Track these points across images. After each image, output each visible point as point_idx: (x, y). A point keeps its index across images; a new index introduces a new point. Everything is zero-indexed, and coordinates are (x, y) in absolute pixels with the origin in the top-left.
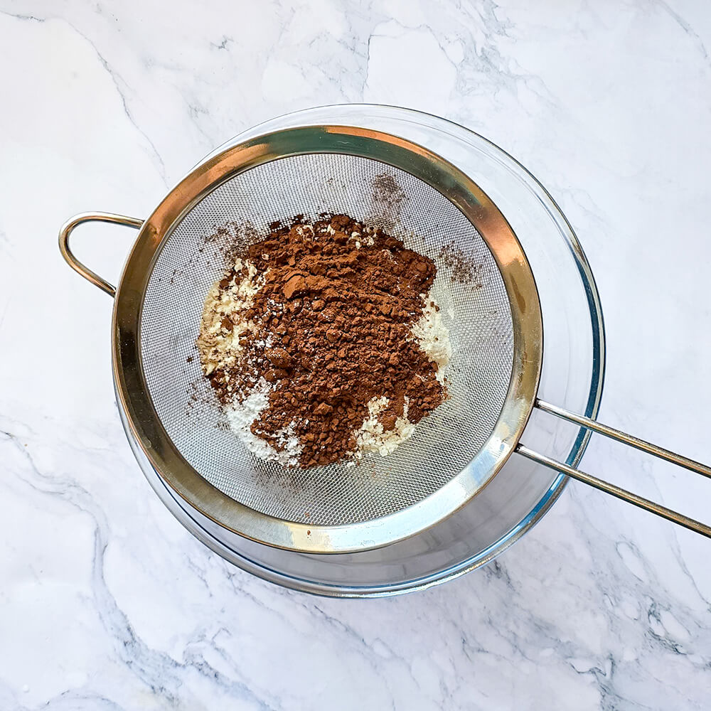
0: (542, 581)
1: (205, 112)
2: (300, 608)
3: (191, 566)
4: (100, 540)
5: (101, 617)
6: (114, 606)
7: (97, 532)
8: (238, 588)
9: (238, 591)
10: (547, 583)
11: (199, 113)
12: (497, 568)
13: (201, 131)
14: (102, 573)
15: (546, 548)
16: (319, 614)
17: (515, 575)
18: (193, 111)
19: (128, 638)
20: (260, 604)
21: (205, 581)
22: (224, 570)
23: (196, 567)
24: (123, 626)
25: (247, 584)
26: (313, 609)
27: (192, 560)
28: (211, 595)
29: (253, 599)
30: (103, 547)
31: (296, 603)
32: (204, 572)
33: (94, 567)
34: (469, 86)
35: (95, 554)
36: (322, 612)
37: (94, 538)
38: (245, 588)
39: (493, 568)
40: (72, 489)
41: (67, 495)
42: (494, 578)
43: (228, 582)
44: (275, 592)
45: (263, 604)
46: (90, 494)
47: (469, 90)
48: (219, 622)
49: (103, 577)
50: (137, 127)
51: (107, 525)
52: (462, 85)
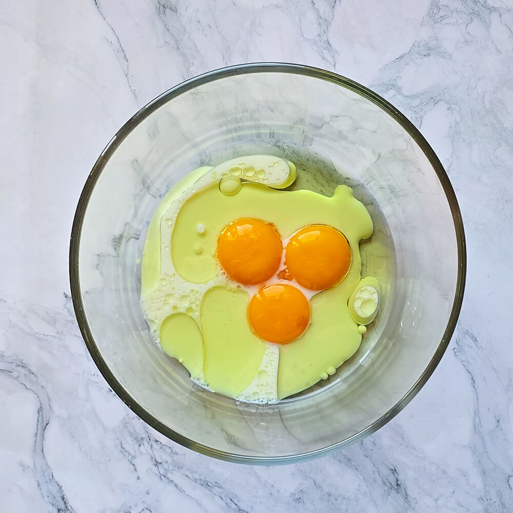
0: (436, 500)
1: (174, 10)
2: (217, 499)
3: (123, 450)
4: (43, 418)
5: (39, 485)
6: (51, 478)
7: (40, 410)
8: (163, 475)
9: (163, 477)
10: (440, 502)
11: (167, 10)
12: (398, 485)
13: (168, 30)
14: (43, 447)
15: (444, 472)
16: (233, 506)
17: (413, 491)
18: (162, 8)
19: (62, 506)
20: (182, 491)
21: (134, 465)
22: (152, 457)
23: (128, 452)
24: (58, 496)
25: (172, 473)
26: (229, 501)
27: (125, 446)
28: (139, 478)
29: (176, 486)
30: (44, 424)
31: (215, 494)
32: (134, 457)
33: (36, 441)
34: (441, 14)
35: (38, 429)
36: (236, 505)
37: (37, 415)
38: (169, 475)
39: (394, 484)
40: (20, 369)
41: (15, 374)
42: (393, 492)
43: (155, 469)
44: (196, 482)
45: (184, 491)
46: (36, 376)
47: (441, 17)
48: (143, 502)
49: (43, 451)
50: (104, 18)
51: (49, 405)
52: (436, 11)
